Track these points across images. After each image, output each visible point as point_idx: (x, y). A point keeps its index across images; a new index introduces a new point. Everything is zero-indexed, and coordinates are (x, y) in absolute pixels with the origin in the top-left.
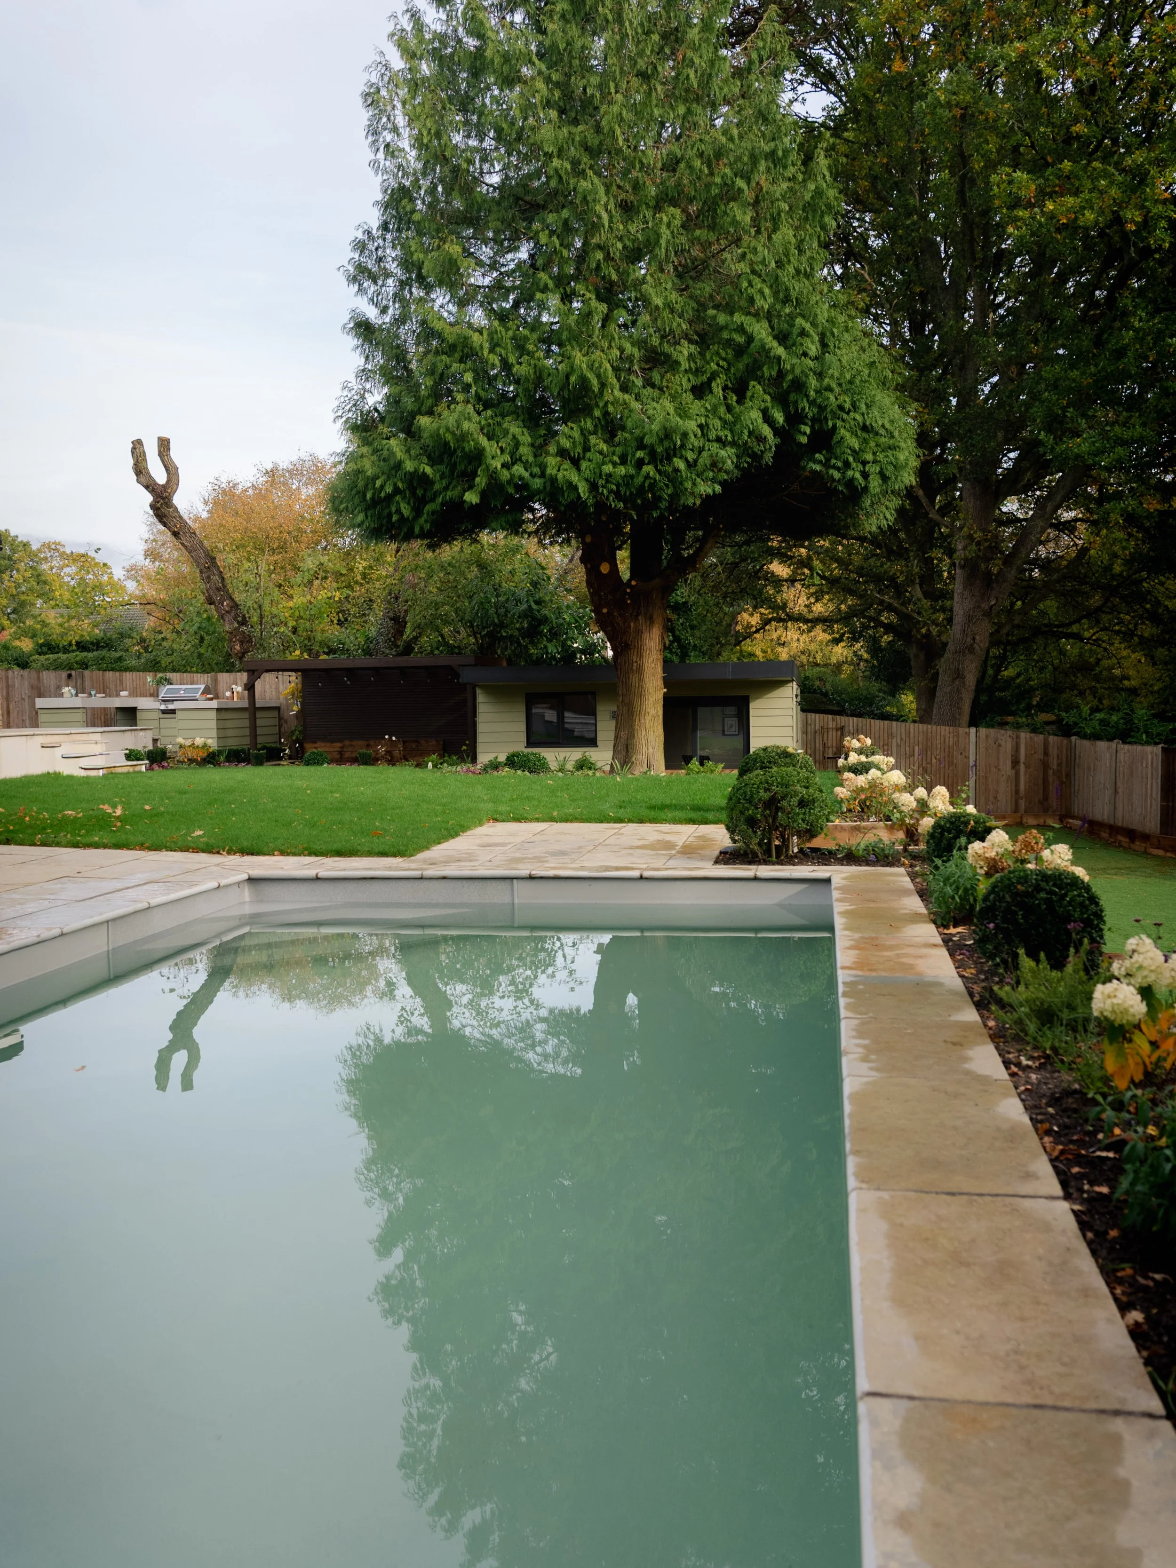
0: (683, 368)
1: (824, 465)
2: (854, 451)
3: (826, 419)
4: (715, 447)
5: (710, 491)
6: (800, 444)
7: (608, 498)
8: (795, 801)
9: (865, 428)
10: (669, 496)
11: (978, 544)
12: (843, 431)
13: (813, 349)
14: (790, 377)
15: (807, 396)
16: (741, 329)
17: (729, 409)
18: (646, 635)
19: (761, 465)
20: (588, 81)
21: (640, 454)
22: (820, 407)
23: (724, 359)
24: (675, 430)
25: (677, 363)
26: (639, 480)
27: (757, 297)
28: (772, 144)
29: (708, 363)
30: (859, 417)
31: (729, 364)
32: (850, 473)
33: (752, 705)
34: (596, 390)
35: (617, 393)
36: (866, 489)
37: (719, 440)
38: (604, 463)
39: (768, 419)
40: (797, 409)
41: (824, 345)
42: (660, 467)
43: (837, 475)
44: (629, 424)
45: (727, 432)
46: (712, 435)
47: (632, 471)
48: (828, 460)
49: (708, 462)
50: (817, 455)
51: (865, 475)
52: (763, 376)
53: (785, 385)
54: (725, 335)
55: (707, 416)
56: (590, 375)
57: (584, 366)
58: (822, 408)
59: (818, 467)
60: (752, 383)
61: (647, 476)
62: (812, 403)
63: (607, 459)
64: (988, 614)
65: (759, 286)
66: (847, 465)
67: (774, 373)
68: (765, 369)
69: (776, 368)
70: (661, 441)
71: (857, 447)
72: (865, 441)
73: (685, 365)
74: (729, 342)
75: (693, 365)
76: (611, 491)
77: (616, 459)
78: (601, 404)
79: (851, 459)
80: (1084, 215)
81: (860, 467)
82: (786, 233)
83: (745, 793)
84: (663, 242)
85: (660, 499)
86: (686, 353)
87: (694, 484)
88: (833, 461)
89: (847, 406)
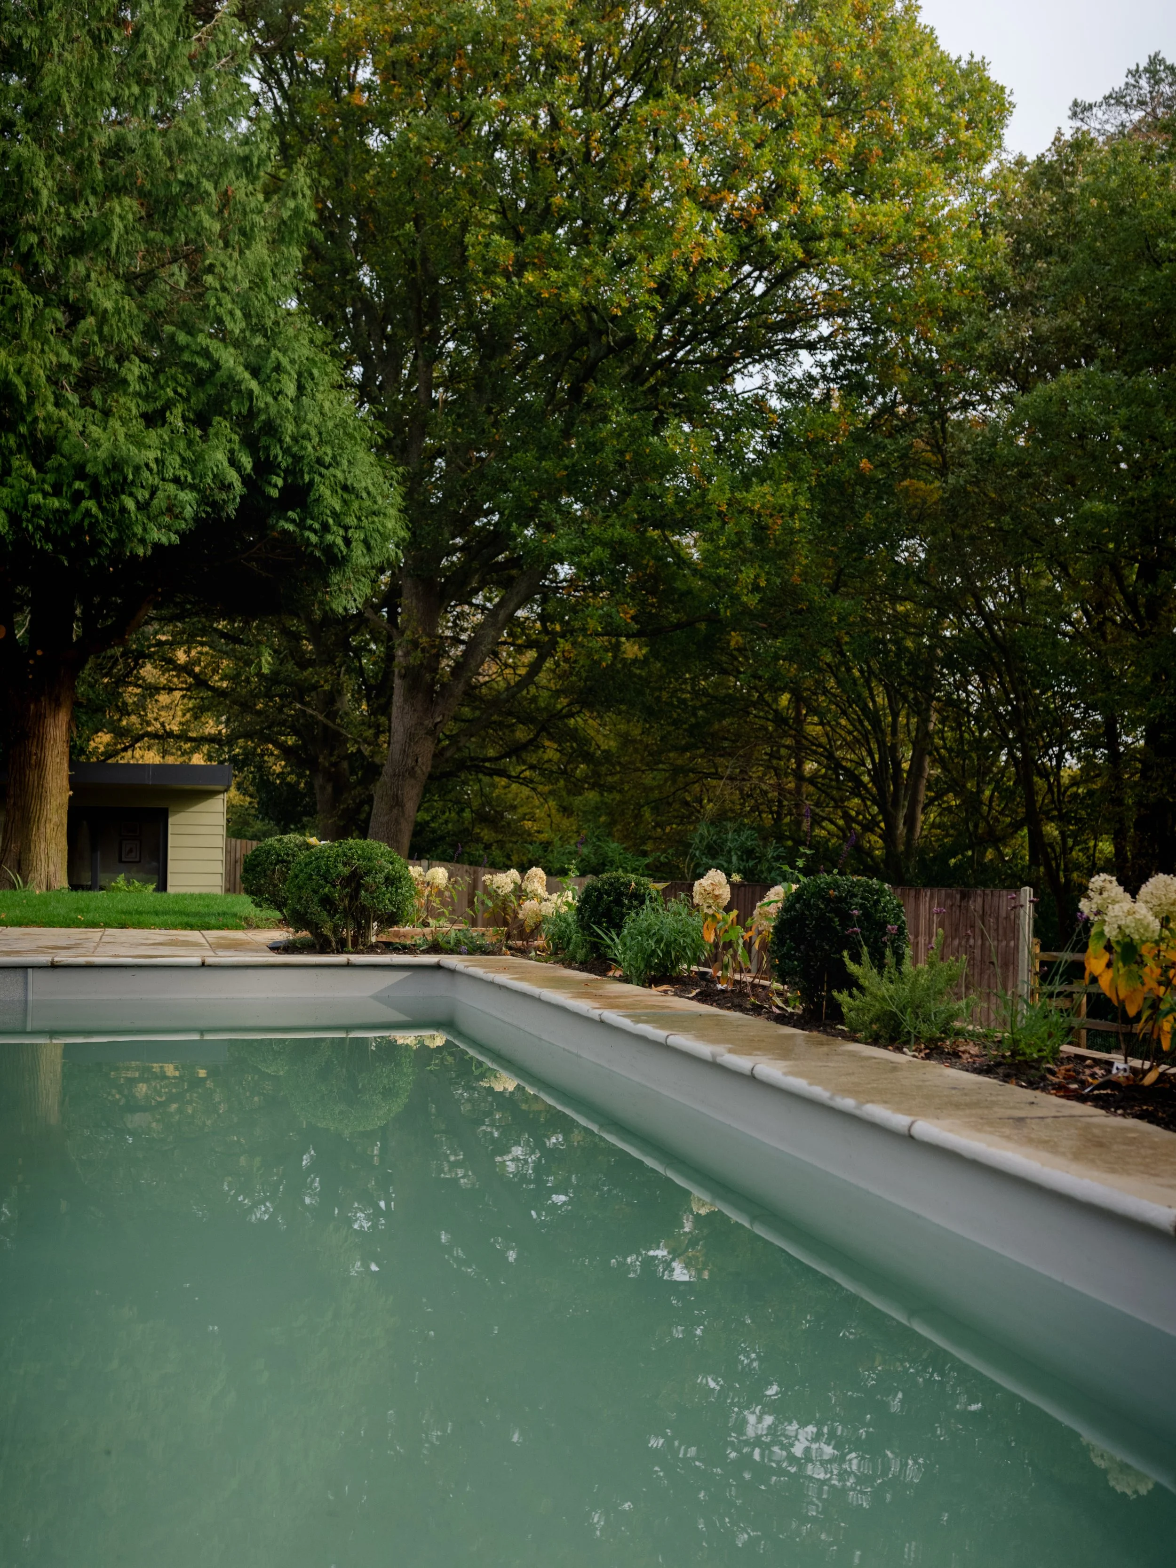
0: (131, 389)
1: (297, 525)
2: (335, 514)
3: (302, 472)
4: (171, 488)
5: (164, 540)
6: (270, 498)
7: (32, 537)
8: (380, 878)
9: (345, 488)
10: (112, 540)
11: (423, 650)
12: (322, 488)
13: (291, 389)
14: (263, 417)
15: (281, 441)
16: (206, 353)
17: (190, 443)
18: (49, 721)
19: (220, 517)
20: (25, 32)
21: (78, 485)
22: (294, 456)
23: (182, 386)
24: (125, 461)
25: (125, 382)
26: (78, 516)
27: (227, 319)
28: (247, 149)
29: (162, 388)
30: (339, 475)
31: (188, 393)
32: (329, 538)
33: (171, 820)
34: (24, 399)
35: (50, 407)
36: (345, 559)
37: (176, 480)
38: (30, 491)
39: (233, 462)
40: (268, 456)
41: (301, 388)
42: (105, 504)
43: (314, 538)
44: (66, 447)
45: (186, 472)
46: (169, 474)
47: (68, 506)
48: (303, 520)
49: (164, 505)
50: (290, 513)
51: (347, 542)
52: (230, 411)
53: (256, 425)
54: (186, 357)
55: (162, 450)
56: (17, 380)
57: (11, 368)
58: (298, 459)
59: (291, 527)
60: (218, 418)
61: (88, 512)
62: (287, 451)
63: (35, 487)
64: (432, 732)
65: (230, 306)
66: (326, 528)
67: (245, 411)
68: (233, 403)
69: (247, 405)
70: (108, 471)
71: (338, 508)
72: (345, 502)
73: (135, 386)
74: (189, 367)
75: (143, 389)
76: (38, 527)
77: (47, 488)
78: (29, 419)
79: (331, 521)
80: (567, 292)
81: (341, 532)
82: (260, 250)
83: (318, 867)
84: (115, 235)
85: (101, 543)
86: (137, 372)
87: (145, 529)
88: (309, 522)
89: (327, 460)
